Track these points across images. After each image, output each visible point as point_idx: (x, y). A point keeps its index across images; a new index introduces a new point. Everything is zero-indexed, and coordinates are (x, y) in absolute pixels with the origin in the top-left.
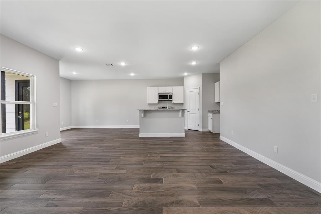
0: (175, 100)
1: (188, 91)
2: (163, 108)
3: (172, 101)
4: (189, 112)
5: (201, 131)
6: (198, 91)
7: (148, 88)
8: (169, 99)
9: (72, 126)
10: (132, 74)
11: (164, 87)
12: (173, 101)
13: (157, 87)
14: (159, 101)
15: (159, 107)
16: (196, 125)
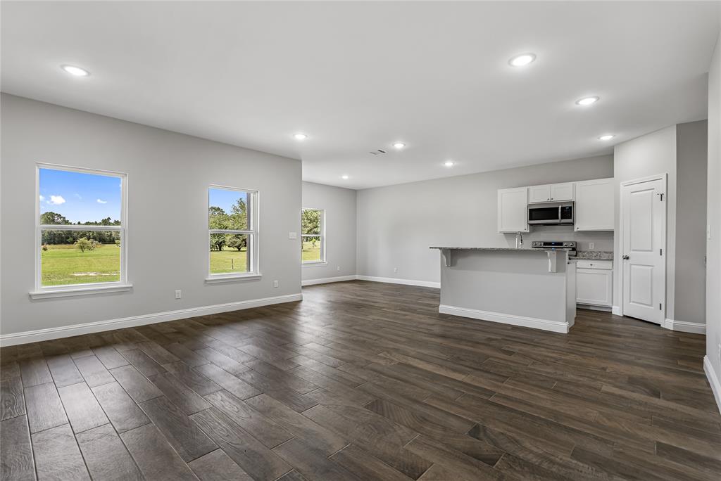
0: (584, 222)
1: (624, 191)
2: (545, 244)
3: (573, 224)
4: (628, 258)
5: (671, 328)
6: (660, 187)
7: (500, 192)
8: (562, 218)
9: (357, 276)
10: (449, 164)
11: (547, 186)
12: (576, 226)
13: (525, 188)
14: (531, 225)
15: (533, 243)
16: (651, 305)
